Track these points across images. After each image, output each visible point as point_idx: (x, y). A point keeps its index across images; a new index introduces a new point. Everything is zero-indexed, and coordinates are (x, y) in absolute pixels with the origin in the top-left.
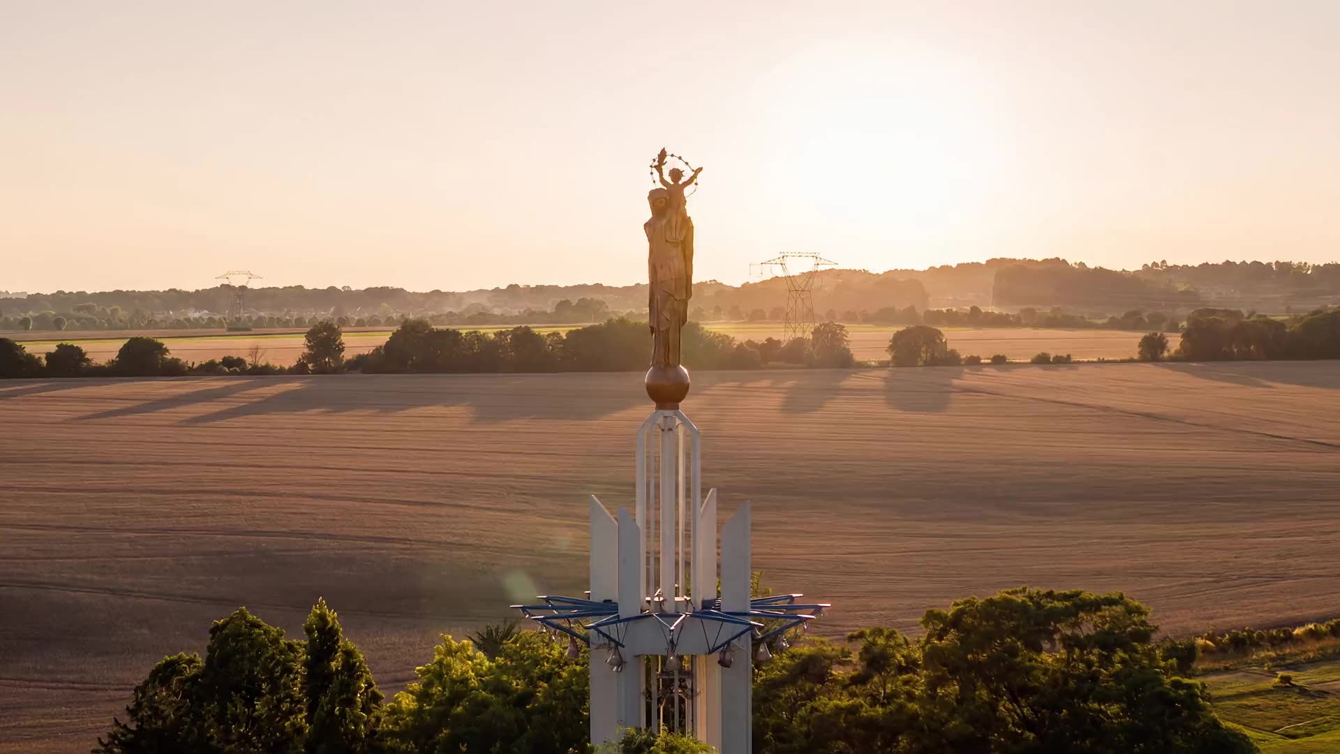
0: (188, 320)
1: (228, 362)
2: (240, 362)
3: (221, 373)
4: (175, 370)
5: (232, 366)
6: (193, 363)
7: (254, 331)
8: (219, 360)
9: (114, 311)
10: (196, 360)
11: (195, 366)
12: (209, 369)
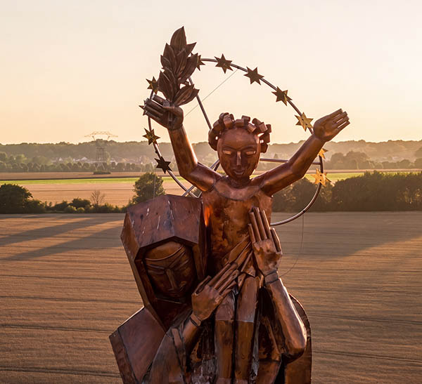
0: (69, 164)
1: (77, 203)
2: (85, 203)
3: (71, 212)
4: (36, 209)
5: (80, 206)
6: (51, 203)
7: (113, 174)
8: (69, 201)
9: (19, 158)
10: (54, 201)
11: (53, 205)
12: (62, 209)
